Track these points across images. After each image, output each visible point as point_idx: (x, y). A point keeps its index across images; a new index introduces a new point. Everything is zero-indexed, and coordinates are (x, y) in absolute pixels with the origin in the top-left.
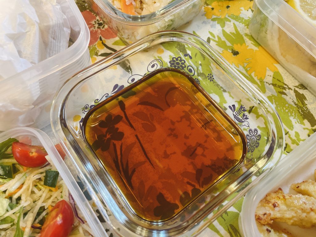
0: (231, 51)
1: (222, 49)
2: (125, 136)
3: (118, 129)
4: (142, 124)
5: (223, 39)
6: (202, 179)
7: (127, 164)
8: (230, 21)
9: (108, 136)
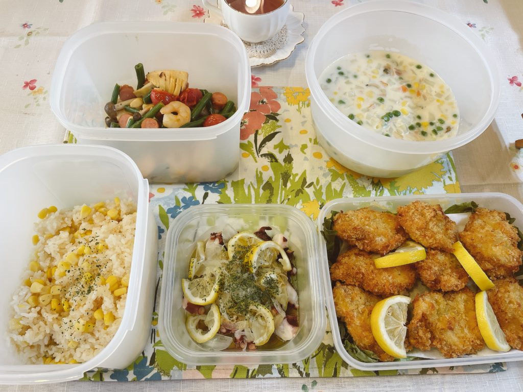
0: (320, 204)
1: (315, 198)
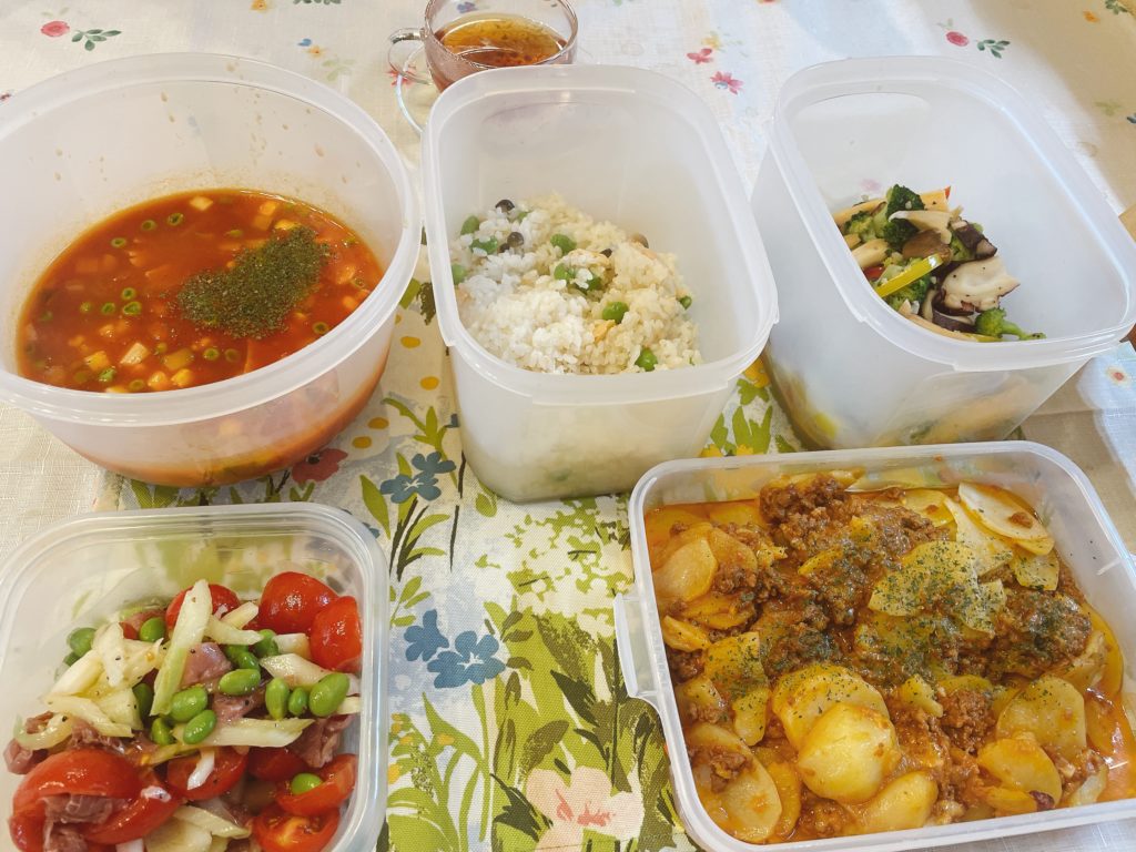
2: (439, 498)
3: (436, 481)
4: (479, 495)
5: (728, 424)
6: (511, 630)
7: (415, 540)
8: (766, 400)
9: (415, 484)
